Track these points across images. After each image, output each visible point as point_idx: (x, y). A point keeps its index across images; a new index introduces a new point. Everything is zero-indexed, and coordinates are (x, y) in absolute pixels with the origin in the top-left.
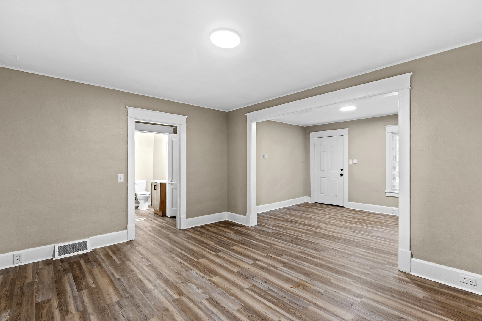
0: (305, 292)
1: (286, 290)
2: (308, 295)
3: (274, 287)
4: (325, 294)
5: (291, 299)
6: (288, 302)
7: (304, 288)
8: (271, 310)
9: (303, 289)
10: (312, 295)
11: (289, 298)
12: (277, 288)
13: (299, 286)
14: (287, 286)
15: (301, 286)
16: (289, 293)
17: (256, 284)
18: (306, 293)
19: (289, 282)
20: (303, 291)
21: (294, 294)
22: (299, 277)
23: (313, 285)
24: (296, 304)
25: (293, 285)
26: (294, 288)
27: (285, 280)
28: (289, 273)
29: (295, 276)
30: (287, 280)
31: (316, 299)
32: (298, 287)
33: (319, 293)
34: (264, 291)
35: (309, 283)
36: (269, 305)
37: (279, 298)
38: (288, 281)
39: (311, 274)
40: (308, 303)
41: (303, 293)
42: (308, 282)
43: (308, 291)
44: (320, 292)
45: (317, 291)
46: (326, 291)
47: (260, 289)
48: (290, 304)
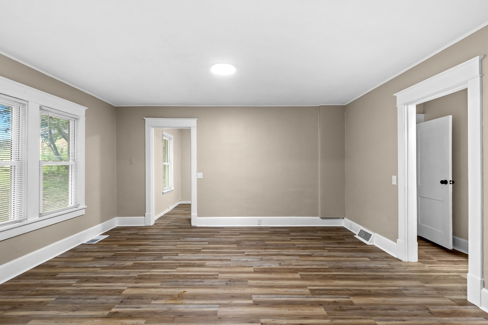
0: (170, 293)
1: (187, 287)
2: (166, 292)
3: (199, 285)
4: (149, 301)
5: (178, 283)
6: (179, 280)
7: (173, 296)
8: (186, 271)
9: (173, 294)
10: (162, 293)
11: (180, 283)
12: (196, 286)
13: (179, 296)
14: (190, 291)
15: (177, 297)
16: (182, 286)
17: (217, 280)
18: (168, 292)
19: (191, 296)
20: (172, 293)
21: (179, 288)
22: (186, 306)
23: (165, 304)
24: (172, 282)
25: (185, 294)
26: (182, 292)
27: (197, 296)
28: (201, 306)
29: (191, 306)
30: (195, 296)
31: (157, 292)
32: (179, 294)
33: (155, 298)
34: (204, 279)
35: (170, 304)
36: (190, 273)
37: (187, 280)
38: (193, 296)
39: (174, 318)
40: (163, 286)
41: (171, 292)
42: (172, 306)
43: (167, 295)
44: (155, 300)
45: (159, 300)
46: (148, 304)
47: (209, 279)
48: (176, 280)
